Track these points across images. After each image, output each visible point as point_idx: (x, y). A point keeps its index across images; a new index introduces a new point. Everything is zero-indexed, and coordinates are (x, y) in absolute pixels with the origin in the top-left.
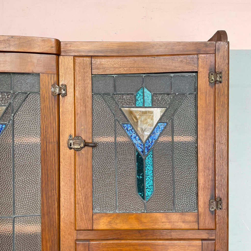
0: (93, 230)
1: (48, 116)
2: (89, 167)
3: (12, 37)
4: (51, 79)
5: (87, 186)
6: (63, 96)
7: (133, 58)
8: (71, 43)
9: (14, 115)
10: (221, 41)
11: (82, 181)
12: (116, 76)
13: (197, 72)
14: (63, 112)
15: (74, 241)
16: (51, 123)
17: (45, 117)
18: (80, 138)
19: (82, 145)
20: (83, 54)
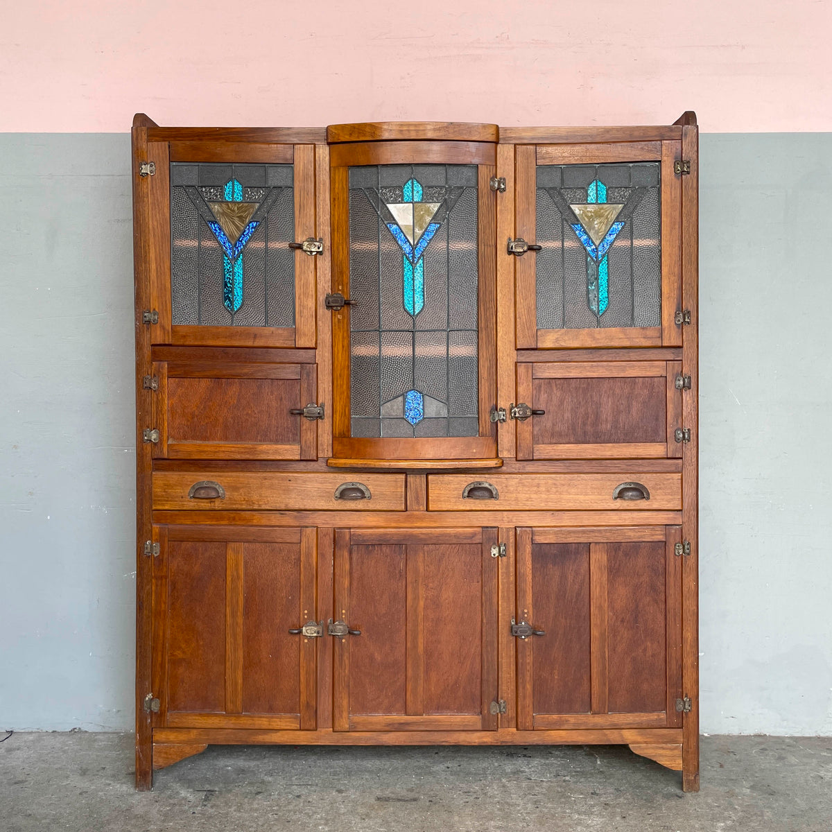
0: (537, 349)
1: (486, 214)
2: (532, 275)
3: (452, 123)
4: (490, 171)
5: (530, 297)
6: (501, 192)
7: (585, 145)
8: (511, 129)
9: (449, 213)
10: (689, 124)
11: (523, 292)
12: (564, 166)
13: (660, 161)
14: (501, 210)
15: (514, 363)
16: (489, 222)
18: (521, 240)
19: (525, 248)
20: (526, 141)
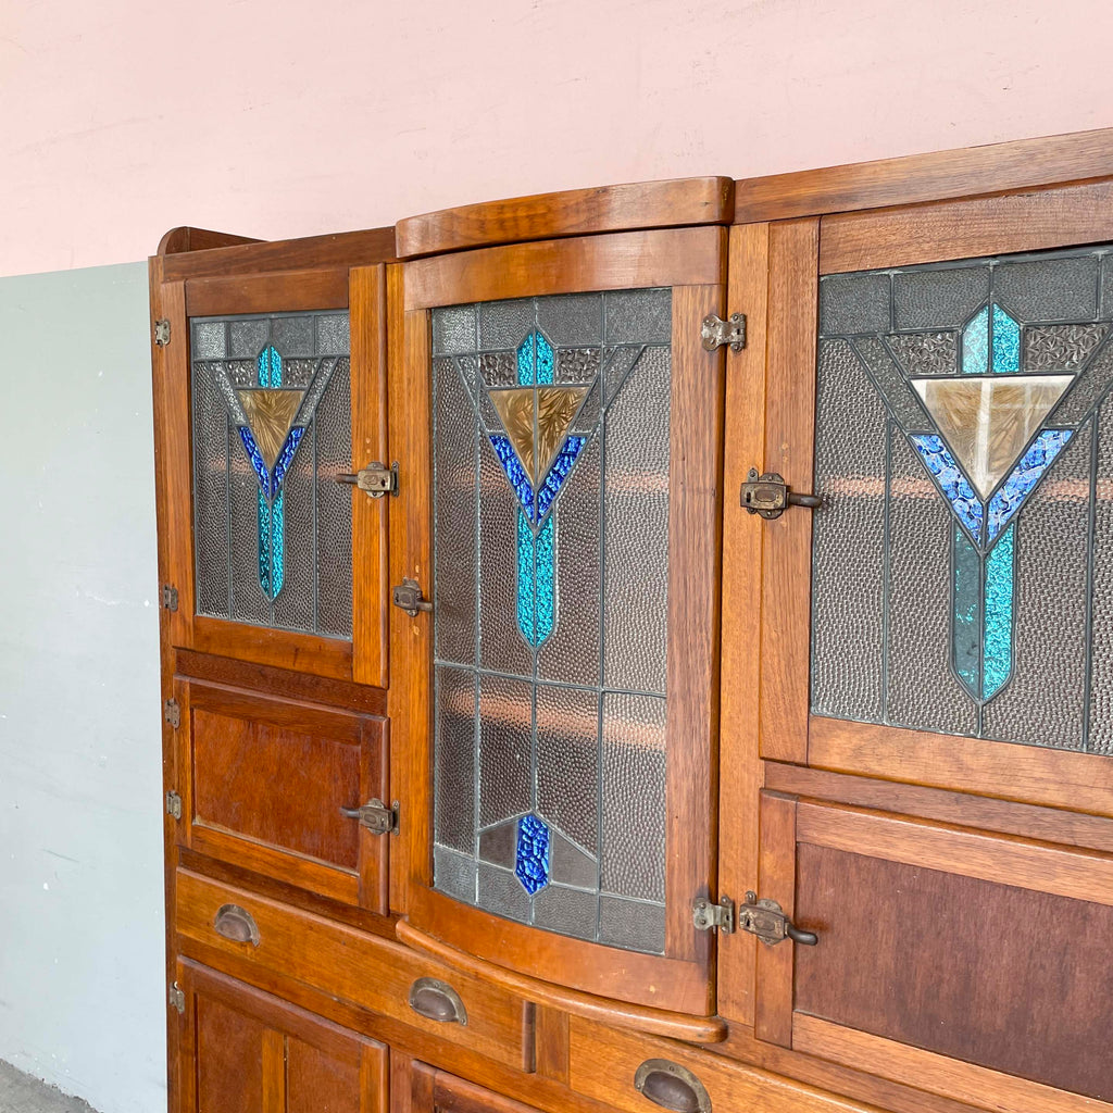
0: (807, 766)
1: (690, 411)
2: (800, 571)
4: (702, 301)
5: (795, 628)
6: (736, 351)
7: (951, 207)
8: (765, 181)
9: (607, 411)
11: (778, 612)
12: (896, 272)
14: (736, 398)
15: (757, 792)
16: (697, 433)
17: (681, 415)
18: (776, 477)
19: (780, 501)
20: (797, 212)
